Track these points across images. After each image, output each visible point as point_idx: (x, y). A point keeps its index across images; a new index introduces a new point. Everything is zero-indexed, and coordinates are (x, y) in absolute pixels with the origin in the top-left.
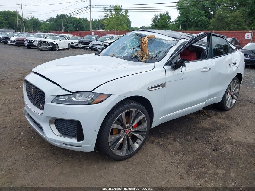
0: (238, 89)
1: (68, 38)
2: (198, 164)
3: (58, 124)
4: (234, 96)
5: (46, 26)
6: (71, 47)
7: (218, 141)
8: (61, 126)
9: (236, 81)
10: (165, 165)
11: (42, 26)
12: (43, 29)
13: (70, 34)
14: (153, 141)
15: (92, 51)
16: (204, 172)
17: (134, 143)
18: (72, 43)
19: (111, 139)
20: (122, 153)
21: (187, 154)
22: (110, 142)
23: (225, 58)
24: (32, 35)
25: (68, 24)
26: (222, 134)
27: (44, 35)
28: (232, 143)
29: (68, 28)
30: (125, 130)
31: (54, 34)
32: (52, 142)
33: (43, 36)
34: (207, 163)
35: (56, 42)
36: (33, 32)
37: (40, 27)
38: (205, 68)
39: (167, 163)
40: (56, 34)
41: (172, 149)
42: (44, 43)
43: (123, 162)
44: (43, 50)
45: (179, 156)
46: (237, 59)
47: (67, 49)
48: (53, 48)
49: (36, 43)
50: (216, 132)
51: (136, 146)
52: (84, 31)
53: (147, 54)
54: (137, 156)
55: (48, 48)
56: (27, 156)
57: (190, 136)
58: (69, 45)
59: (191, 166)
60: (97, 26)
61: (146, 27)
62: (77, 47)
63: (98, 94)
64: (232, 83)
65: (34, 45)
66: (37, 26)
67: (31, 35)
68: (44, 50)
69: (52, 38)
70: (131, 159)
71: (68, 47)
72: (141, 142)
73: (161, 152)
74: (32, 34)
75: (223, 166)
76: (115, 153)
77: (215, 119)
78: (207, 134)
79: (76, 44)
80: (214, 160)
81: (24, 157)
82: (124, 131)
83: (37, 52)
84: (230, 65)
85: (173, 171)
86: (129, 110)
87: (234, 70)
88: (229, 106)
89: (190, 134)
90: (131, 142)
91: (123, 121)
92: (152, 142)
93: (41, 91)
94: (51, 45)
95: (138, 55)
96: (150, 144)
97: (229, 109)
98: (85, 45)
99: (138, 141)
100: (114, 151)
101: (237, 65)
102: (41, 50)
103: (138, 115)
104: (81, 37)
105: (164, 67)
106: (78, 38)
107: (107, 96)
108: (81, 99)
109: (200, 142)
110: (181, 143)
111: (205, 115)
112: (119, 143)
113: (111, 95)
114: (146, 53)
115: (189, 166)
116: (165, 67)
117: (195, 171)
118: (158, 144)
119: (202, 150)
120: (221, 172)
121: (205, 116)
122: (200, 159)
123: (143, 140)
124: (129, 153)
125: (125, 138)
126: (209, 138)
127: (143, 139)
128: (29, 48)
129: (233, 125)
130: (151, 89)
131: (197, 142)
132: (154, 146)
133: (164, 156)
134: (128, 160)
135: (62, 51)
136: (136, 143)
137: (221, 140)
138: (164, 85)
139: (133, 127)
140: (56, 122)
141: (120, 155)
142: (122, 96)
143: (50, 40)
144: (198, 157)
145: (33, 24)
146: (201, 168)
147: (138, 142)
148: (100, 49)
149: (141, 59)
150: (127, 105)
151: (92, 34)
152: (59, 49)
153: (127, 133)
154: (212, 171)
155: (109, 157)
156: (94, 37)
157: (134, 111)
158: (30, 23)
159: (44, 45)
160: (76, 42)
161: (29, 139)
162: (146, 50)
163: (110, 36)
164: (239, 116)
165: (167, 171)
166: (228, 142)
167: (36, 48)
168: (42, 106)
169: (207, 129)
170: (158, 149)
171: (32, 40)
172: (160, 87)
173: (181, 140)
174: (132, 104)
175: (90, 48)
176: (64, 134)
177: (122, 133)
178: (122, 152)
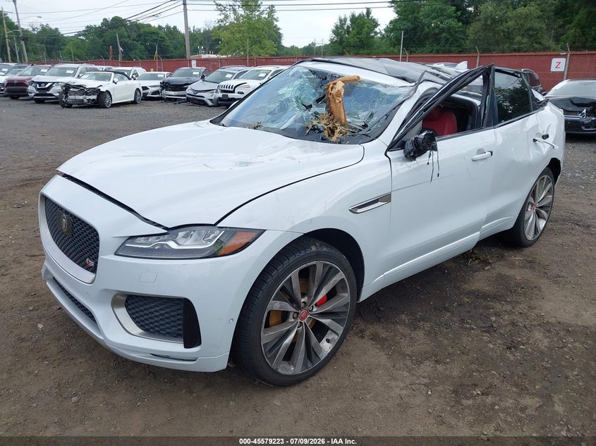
0: (551, 196)
1: (134, 76)
2: (476, 385)
3: (133, 306)
4: (543, 212)
5: (78, 48)
6: (143, 97)
7: (514, 324)
8: (141, 311)
9: (546, 176)
10: (398, 391)
11: (67, 47)
12: (71, 53)
13: (138, 66)
14: (362, 331)
15: (193, 107)
16: (493, 405)
17: (320, 340)
18: (145, 88)
19: (267, 336)
20: (293, 369)
21: (448, 360)
22: (266, 345)
23: (523, 124)
24: (46, 71)
25: (131, 42)
26: (522, 307)
27: (75, 70)
28: (547, 327)
29: (131, 50)
30: (298, 313)
31: (98, 67)
32: (120, 350)
33: (72, 72)
34: (496, 382)
35: (105, 86)
36: (47, 64)
37: (61, 49)
38: (481, 151)
39: (402, 385)
40: (104, 67)
41: (410, 348)
42: (75, 90)
43: (296, 389)
44: (73, 106)
45: (427, 367)
46: (549, 126)
47: (134, 103)
48: (100, 100)
49: (56, 91)
50: (507, 301)
51: (326, 347)
52: (172, 57)
53: (343, 121)
54: (327, 372)
55: (85, 101)
56: (59, 384)
57: (449, 314)
58: (138, 93)
59: (460, 391)
60: (201, 44)
61: (317, 45)
62: (156, 98)
63: (233, 231)
64: (538, 182)
65: (51, 95)
66: (57, 46)
67: (42, 71)
68: (77, 106)
69: (94, 77)
70: (313, 380)
71: (135, 98)
72: (337, 338)
73: (383, 358)
74: (46, 68)
75: (534, 387)
76: (277, 369)
77: (500, 268)
78: (488, 308)
79: (155, 89)
80: (512, 373)
81: (50, 390)
82: (296, 315)
83: (59, 112)
84: (535, 140)
85: (418, 406)
86: (309, 264)
87: (544, 152)
88: (530, 237)
89: (447, 310)
90: (314, 339)
91: (295, 292)
92: (361, 334)
93: (88, 225)
94: (93, 94)
95: (322, 125)
96: (356, 339)
97: (531, 244)
98: (176, 93)
99: (330, 335)
100: (273, 366)
101: (550, 140)
102: (70, 106)
103: (329, 273)
104: (166, 73)
105: (386, 155)
106: (159, 76)
107: (254, 235)
108: (189, 244)
109: (473, 329)
110: (429, 333)
111: (476, 259)
112: (287, 344)
113: (265, 230)
114: (339, 120)
115: (455, 392)
116: (388, 153)
117: (470, 402)
118: (375, 338)
119: (480, 350)
120: (531, 402)
121: (478, 263)
122: (478, 371)
123: (340, 332)
124: (310, 366)
125: (300, 331)
126: (493, 319)
127: (340, 330)
128: (39, 102)
129: (544, 284)
130: (359, 211)
131: (466, 328)
132: (366, 344)
133: (392, 369)
134: (308, 383)
135: (121, 109)
136: (324, 340)
137: (520, 320)
138: (387, 198)
139: (316, 305)
140: (129, 302)
141: (290, 373)
142: (291, 231)
143: (90, 83)
144: (473, 366)
145: (46, 43)
146: (483, 394)
147: (330, 338)
148: (211, 100)
149: (329, 135)
150: (303, 253)
151: (191, 66)
152: (113, 102)
153: (303, 319)
154: (511, 401)
155: (264, 380)
156: (198, 73)
157: (319, 265)
158: (38, 41)
159: (75, 93)
160: (153, 85)
161: (59, 339)
162: (340, 112)
163: (236, 69)
164: (555, 258)
165: (403, 407)
166: (539, 325)
167: (56, 101)
168: (92, 264)
169: (485, 296)
170: (378, 351)
171: (46, 83)
172: (380, 204)
173: (427, 325)
174: (314, 248)
175: (188, 100)
176: (151, 330)
177: (291, 320)
178: (295, 367)
